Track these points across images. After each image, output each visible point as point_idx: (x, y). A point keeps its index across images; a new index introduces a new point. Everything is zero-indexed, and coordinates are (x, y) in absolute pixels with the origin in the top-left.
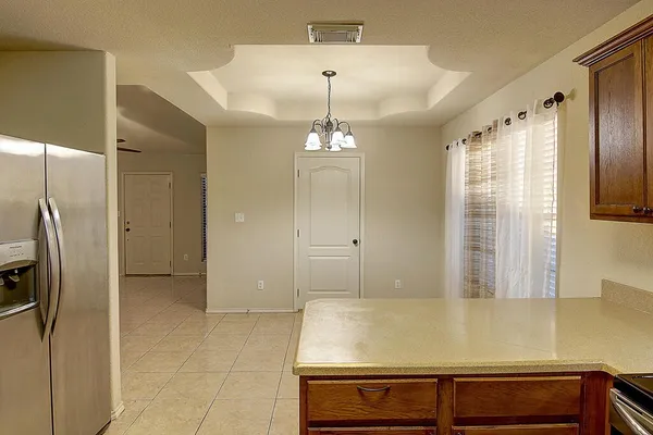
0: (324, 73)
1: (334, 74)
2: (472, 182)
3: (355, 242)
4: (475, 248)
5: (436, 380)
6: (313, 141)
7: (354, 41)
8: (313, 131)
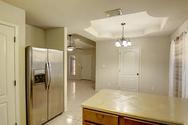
0: (122, 24)
1: (125, 24)
2: (176, 55)
3: (138, 74)
4: (177, 79)
5: (118, 116)
6: (118, 44)
7: (120, 14)
8: (117, 41)
